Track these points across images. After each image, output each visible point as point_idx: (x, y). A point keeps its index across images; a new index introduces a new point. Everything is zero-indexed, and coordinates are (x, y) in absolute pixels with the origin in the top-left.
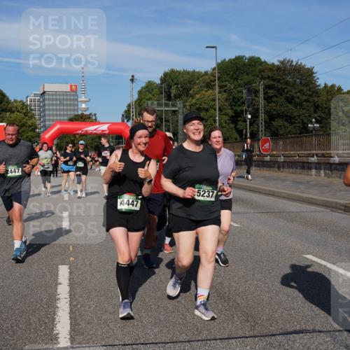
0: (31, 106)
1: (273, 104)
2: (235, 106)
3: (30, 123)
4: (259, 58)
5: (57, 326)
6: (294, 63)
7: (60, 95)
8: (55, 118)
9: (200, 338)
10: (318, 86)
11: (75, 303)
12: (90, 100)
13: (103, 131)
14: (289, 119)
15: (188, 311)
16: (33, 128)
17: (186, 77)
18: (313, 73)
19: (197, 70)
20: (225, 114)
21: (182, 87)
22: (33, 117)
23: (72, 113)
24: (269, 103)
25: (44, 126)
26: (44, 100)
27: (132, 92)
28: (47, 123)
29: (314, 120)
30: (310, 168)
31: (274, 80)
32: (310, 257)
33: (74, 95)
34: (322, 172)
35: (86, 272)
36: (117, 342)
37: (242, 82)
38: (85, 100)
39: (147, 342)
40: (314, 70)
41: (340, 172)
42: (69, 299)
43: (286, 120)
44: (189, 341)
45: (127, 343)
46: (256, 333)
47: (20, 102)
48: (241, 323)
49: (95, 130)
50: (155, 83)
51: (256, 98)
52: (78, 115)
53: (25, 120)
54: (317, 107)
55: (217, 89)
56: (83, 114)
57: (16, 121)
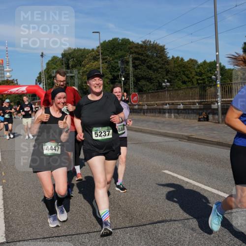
1: (138, 70)
2: (113, 72)
4: (128, 40)
6: (152, 43)
9: (95, 230)
10: (168, 58)
11: (7, 212)
12: (12, 70)
13: (23, 91)
14: (150, 80)
15: (86, 212)
17: (80, 53)
18: (164, 49)
19: (86, 48)
20: (106, 78)
21: (76, 60)
24: (136, 69)
27: (42, 64)
29: (166, 80)
30: (164, 113)
31: (139, 54)
32: (166, 172)
34: (173, 115)
35: (14, 190)
36: (39, 237)
37: (117, 56)
38: (9, 70)
39: (59, 235)
40: (165, 47)
41: (184, 115)
42: (3, 209)
43: (148, 81)
44: (88, 233)
45: (46, 237)
46: (133, 224)
48: (123, 218)
49: (17, 91)
50: (58, 58)
51: (128, 67)
52: (4, 81)
54: (168, 72)
55: (101, 61)
56: (8, 80)
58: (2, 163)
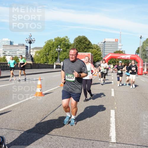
0: (99, 46)
3: (99, 53)
5: (111, 133)
7: (111, 43)
8: (108, 52)
12: (122, 45)
13: (128, 58)
16: (100, 55)
22: (100, 51)
23: (115, 50)
25: (104, 55)
26: (105, 45)
28: (105, 53)
33: (116, 43)
36: (135, 144)
45: (139, 145)
47: (96, 45)
52: (117, 51)
53: (97, 52)
56: (119, 51)
57: (94, 52)
58: (115, 98)
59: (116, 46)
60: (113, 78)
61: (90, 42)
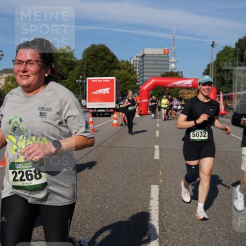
0: (133, 65)
3: (133, 78)
5: (149, 230)
7: (155, 57)
8: (151, 74)
11: (162, 214)
12: (178, 61)
13: (188, 85)
16: (135, 81)
22: (135, 73)
23: (164, 71)
25: (143, 80)
26: (143, 61)
27: (212, 55)
28: (145, 78)
33: (166, 57)
35: (171, 192)
38: (175, 61)
42: (158, 211)
47: (126, 62)
49: (182, 84)
50: (231, 48)
52: (168, 73)
53: (129, 76)
56: (172, 72)
57: (122, 76)
58: (160, 162)
59: (164, 63)
60: (158, 125)
61: (114, 57)
